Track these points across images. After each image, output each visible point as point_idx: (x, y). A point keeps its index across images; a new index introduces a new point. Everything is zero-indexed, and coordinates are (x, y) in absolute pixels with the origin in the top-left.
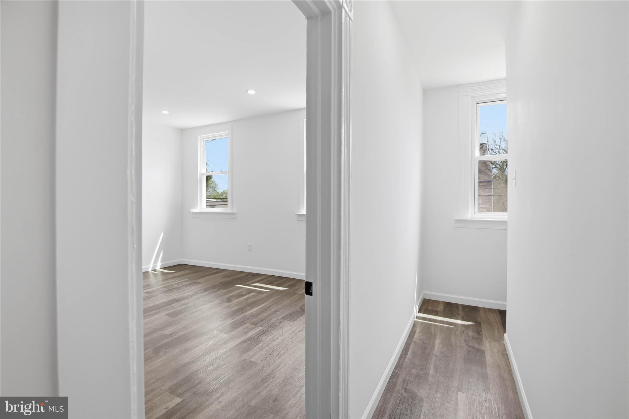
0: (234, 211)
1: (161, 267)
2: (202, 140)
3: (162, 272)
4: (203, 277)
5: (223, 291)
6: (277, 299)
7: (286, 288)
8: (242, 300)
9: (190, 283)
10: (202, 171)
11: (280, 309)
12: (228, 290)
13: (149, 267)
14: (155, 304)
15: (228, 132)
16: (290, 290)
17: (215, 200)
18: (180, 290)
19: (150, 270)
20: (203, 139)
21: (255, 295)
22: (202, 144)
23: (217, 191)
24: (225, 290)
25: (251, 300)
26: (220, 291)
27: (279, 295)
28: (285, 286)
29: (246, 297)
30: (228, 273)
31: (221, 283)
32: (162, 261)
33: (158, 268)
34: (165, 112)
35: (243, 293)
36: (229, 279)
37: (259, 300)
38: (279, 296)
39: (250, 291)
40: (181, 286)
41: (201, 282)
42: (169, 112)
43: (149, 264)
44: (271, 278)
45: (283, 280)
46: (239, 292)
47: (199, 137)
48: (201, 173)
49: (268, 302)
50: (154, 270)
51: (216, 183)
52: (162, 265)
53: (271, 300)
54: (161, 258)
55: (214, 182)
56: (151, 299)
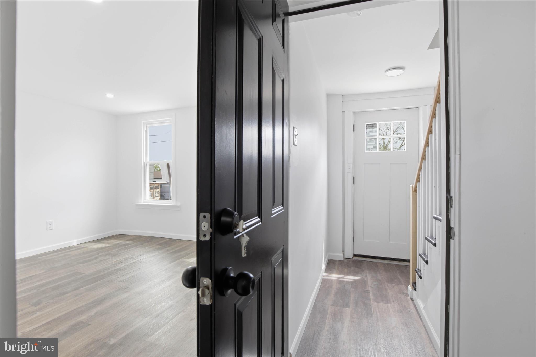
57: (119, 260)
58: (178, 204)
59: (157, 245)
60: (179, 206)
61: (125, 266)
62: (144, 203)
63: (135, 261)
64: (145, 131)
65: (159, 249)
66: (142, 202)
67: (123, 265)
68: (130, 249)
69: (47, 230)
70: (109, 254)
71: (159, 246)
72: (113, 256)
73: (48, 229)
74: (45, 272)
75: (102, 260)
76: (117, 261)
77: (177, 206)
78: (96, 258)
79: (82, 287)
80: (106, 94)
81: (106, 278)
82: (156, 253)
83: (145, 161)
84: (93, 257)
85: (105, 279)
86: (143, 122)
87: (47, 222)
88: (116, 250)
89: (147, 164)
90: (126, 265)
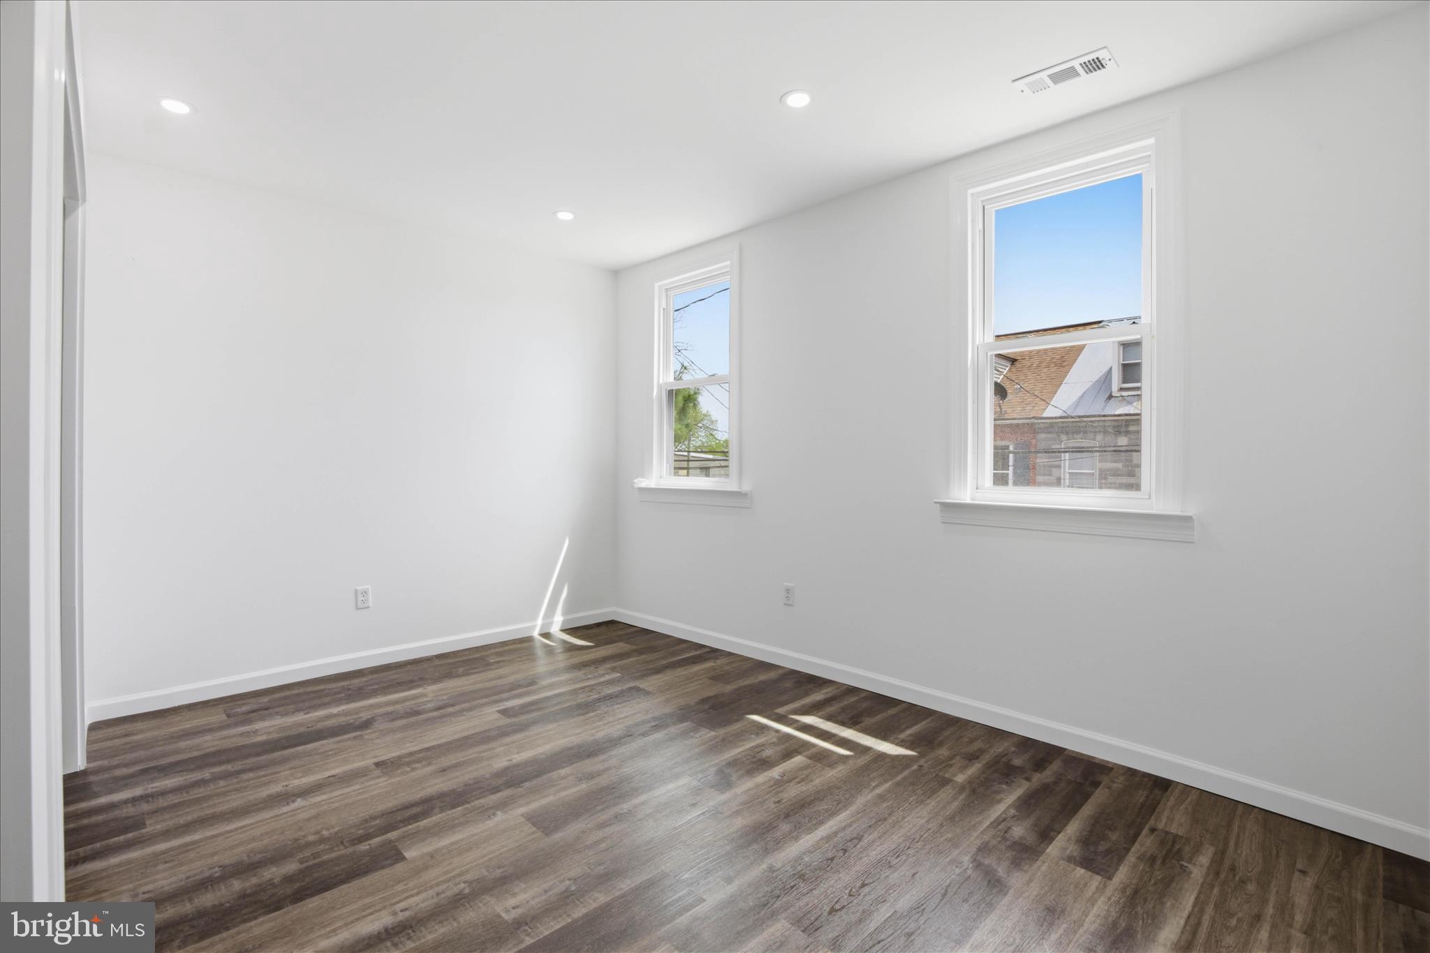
0: (746, 488)
1: (562, 627)
2: (664, 295)
3: (565, 642)
4: (659, 671)
5: (707, 734)
6: (882, 798)
7: (907, 748)
8: (764, 783)
9: (622, 692)
10: (663, 377)
11: (897, 853)
12: (721, 732)
13: (535, 626)
14: (510, 760)
15: (729, 263)
16: (922, 762)
17: (711, 456)
18: (588, 713)
19: (536, 634)
20: (667, 292)
21: (806, 767)
22: (664, 306)
23: (716, 436)
24: (713, 733)
25: (793, 792)
26: (697, 735)
27: (886, 781)
28: (902, 741)
29: (775, 773)
30: (728, 664)
31: (704, 701)
32: (565, 613)
33: (555, 629)
34: (565, 216)
35: (768, 753)
36: (728, 688)
37: (818, 796)
38: (887, 785)
39: (791, 748)
40: (596, 700)
41: (650, 689)
42: (573, 213)
43: (534, 618)
44: (853, 699)
45: (892, 712)
46: (756, 747)
47: (656, 285)
48: (661, 382)
49: (853, 808)
50: (546, 635)
51: (714, 419)
52: (564, 622)
53: (861, 801)
54: (564, 604)
55: (709, 415)
56: (507, 740)
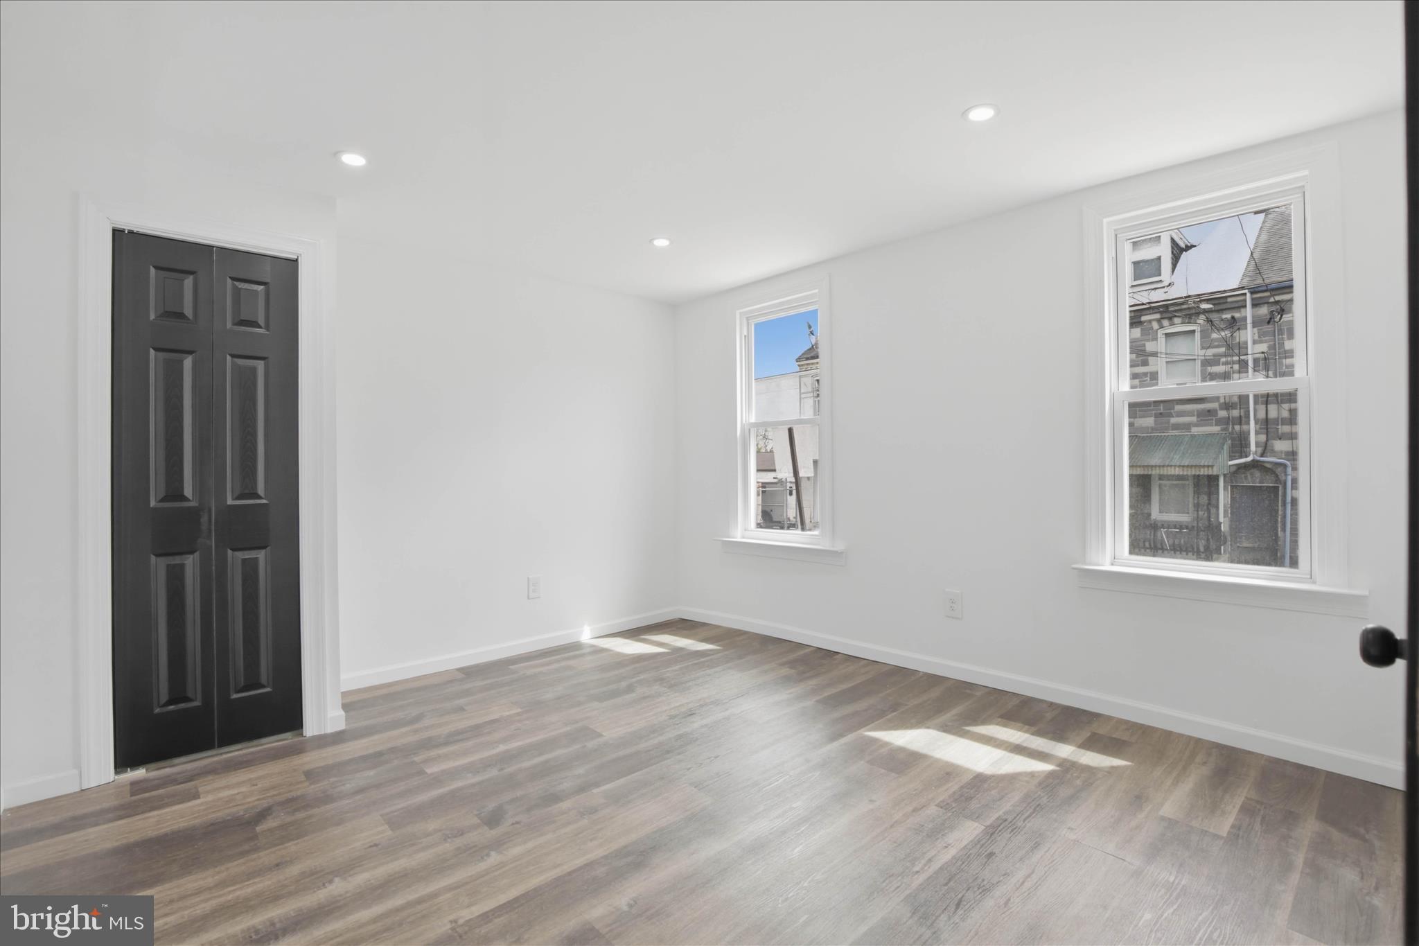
57: (688, 703)
58: (839, 546)
59: (783, 664)
60: (842, 553)
61: (702, 727)
62: (743, 538)
63: (727, 713)
64: (743, 338)
65: (787, 680)
66: (738, 536)
67: (696, 724)
68: (713, 670)
69: (528, 598)
70: (661, 680)
71: (785, 671)
72: (671, 687)
73: (530, 597)
74: (518, 714)
75: (645, 698)
76: (680, 706)
77: (836, 552)
78: (630, 689)
79: (597, 785)
80: (654, 239)
81: (655, 764)
82: (784, 695)
83: (744, 422)
84: (624, 684)
85: (654, 767)
86: (740, 313)
87: (528, 578)
88: (677, 667)
89: (750, 430)
90: (706, 725)
